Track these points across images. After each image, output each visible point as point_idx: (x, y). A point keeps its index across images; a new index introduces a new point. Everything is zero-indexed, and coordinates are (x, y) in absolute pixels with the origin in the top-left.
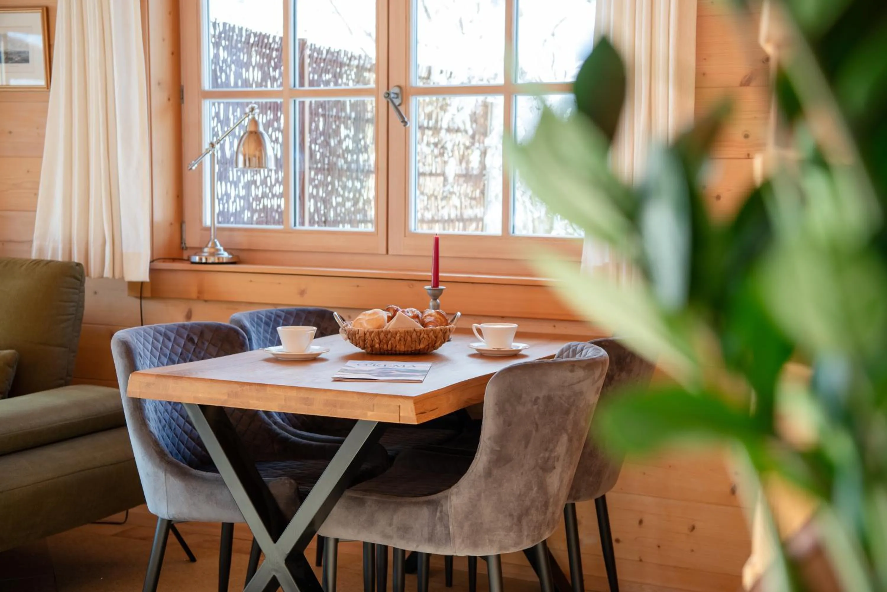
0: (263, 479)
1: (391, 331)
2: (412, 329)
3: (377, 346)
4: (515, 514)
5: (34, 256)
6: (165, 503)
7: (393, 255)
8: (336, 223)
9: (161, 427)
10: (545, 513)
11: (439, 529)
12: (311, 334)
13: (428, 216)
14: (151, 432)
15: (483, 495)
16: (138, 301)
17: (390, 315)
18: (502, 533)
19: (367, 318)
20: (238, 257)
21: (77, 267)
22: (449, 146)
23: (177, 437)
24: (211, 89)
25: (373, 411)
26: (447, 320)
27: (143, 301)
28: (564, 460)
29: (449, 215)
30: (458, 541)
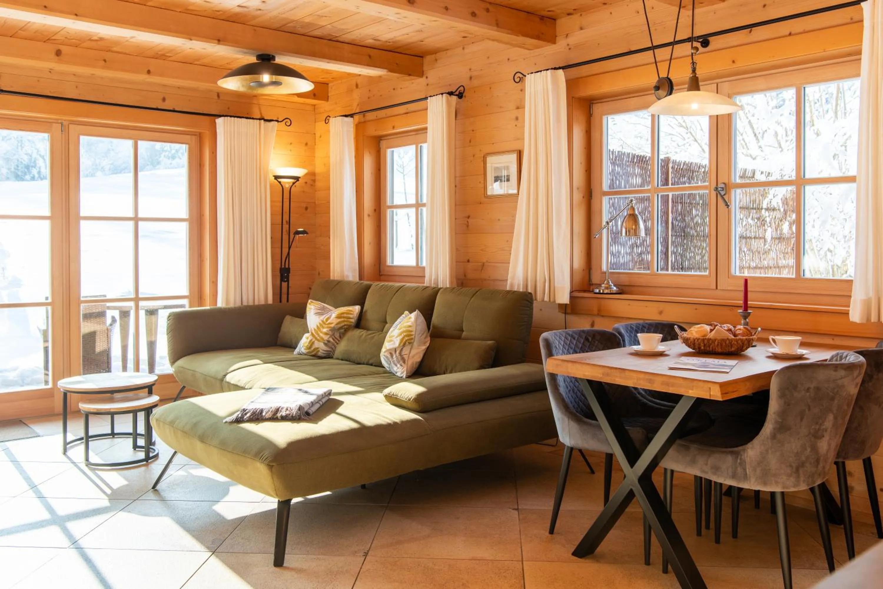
0: (626, 428)
1: (712, 338)
2: (726, 338)
3: (702, 348)
4: (794, 465)
5: (508, 288)
6: (568, 437)
7: (721, 290)
8: (689, 269)
9: (567, 391)
10: (817, 467)
11: (740, 470)
12: (659, 339)
13: (753, 264)
14: (560, 393)
15: (770, 451)
16: (564, 315)
17: (712, 328)
18: (785, 478)
19: (696, 330)
20: (622, 290)
21: (529, 295)
22: (768, 219)
23: (577, 397)
24: (608, 190)
25: (692, 390)
26: (751, 333)
27: (566, 315)
28: (831, 431)
29: (768, 264)
30: (753, 480)
